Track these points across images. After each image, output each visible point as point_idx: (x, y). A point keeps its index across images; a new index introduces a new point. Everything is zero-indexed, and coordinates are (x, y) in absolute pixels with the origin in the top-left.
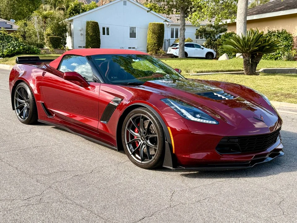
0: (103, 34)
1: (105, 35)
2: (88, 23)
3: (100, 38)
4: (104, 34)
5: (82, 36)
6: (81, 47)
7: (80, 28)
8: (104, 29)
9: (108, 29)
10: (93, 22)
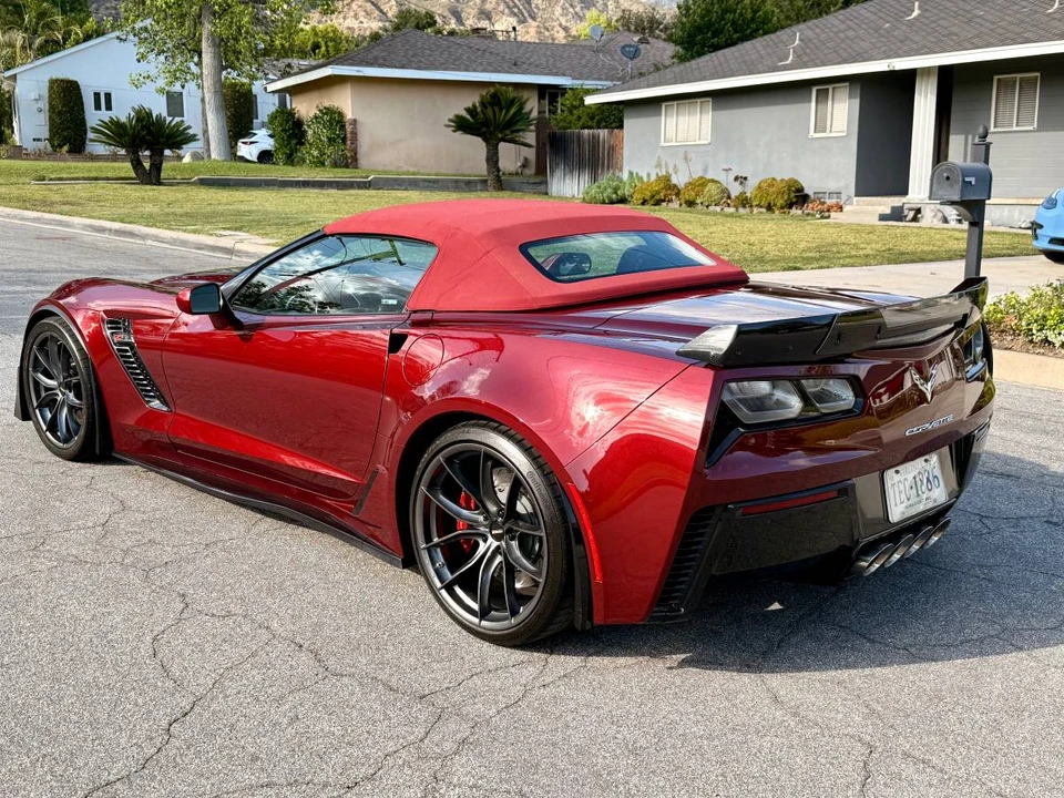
0: (96, 109)
1: (100, 109)
2: (53, 82)
3: (84, 119)
4: (98, 107)
5: (42, 114)
6: (39, 140)
7: (33, 96)
8: (97, 95)
9: (108, 96)
10: (62, 80)
